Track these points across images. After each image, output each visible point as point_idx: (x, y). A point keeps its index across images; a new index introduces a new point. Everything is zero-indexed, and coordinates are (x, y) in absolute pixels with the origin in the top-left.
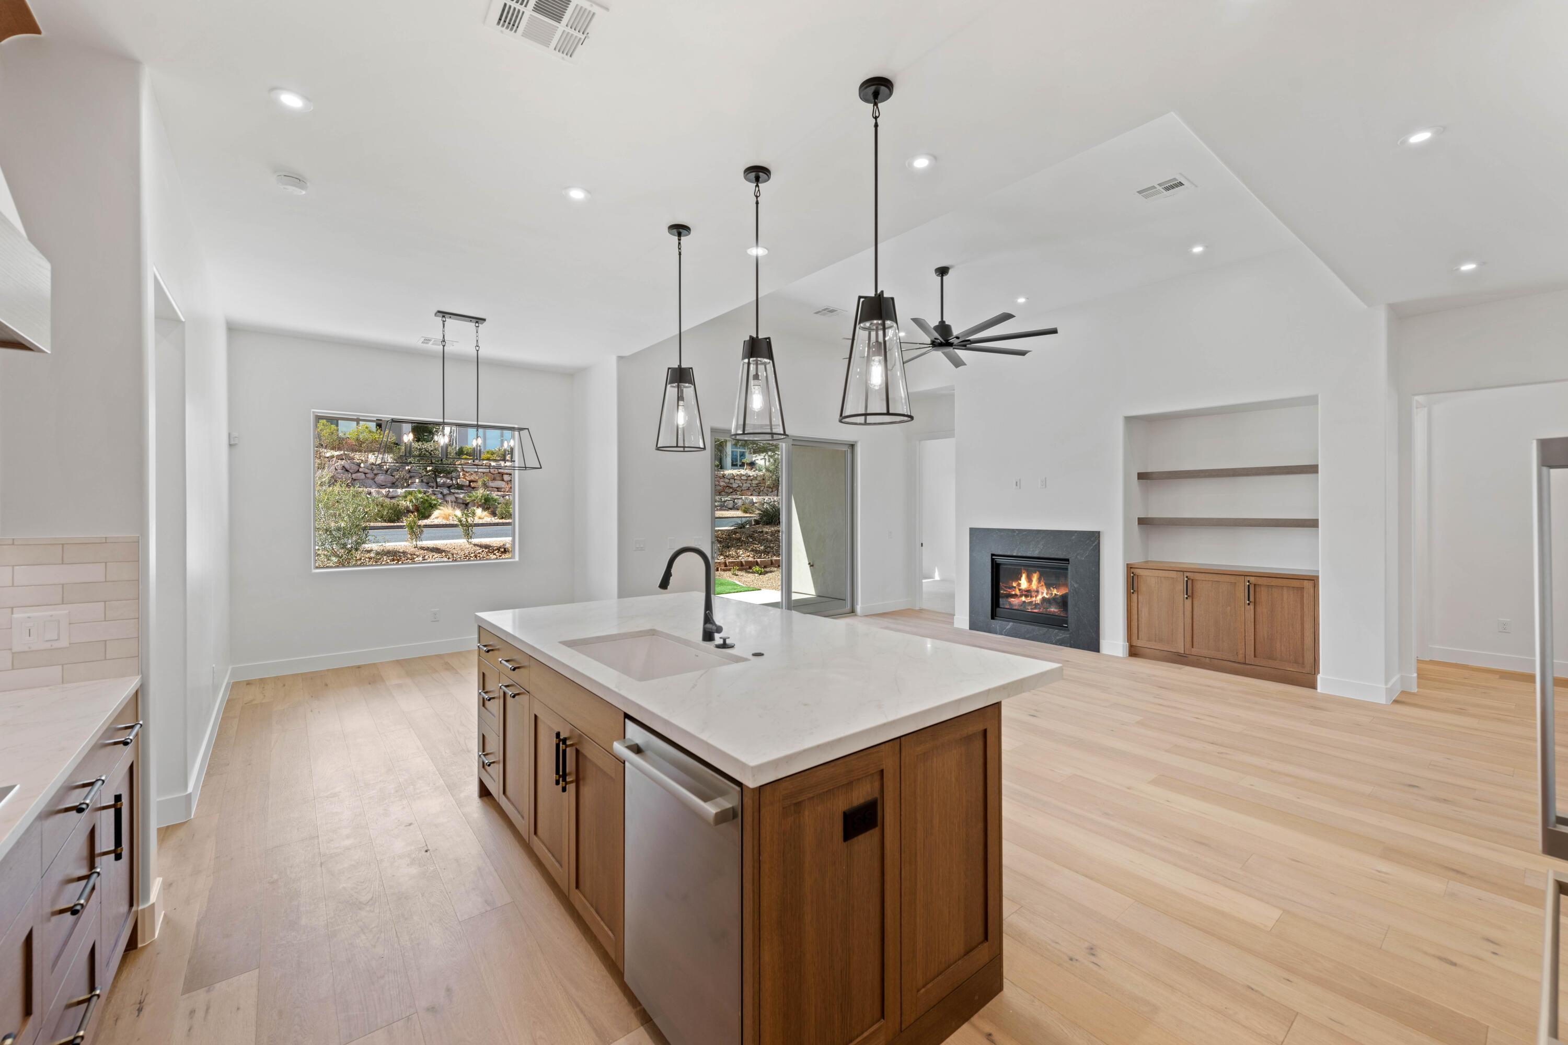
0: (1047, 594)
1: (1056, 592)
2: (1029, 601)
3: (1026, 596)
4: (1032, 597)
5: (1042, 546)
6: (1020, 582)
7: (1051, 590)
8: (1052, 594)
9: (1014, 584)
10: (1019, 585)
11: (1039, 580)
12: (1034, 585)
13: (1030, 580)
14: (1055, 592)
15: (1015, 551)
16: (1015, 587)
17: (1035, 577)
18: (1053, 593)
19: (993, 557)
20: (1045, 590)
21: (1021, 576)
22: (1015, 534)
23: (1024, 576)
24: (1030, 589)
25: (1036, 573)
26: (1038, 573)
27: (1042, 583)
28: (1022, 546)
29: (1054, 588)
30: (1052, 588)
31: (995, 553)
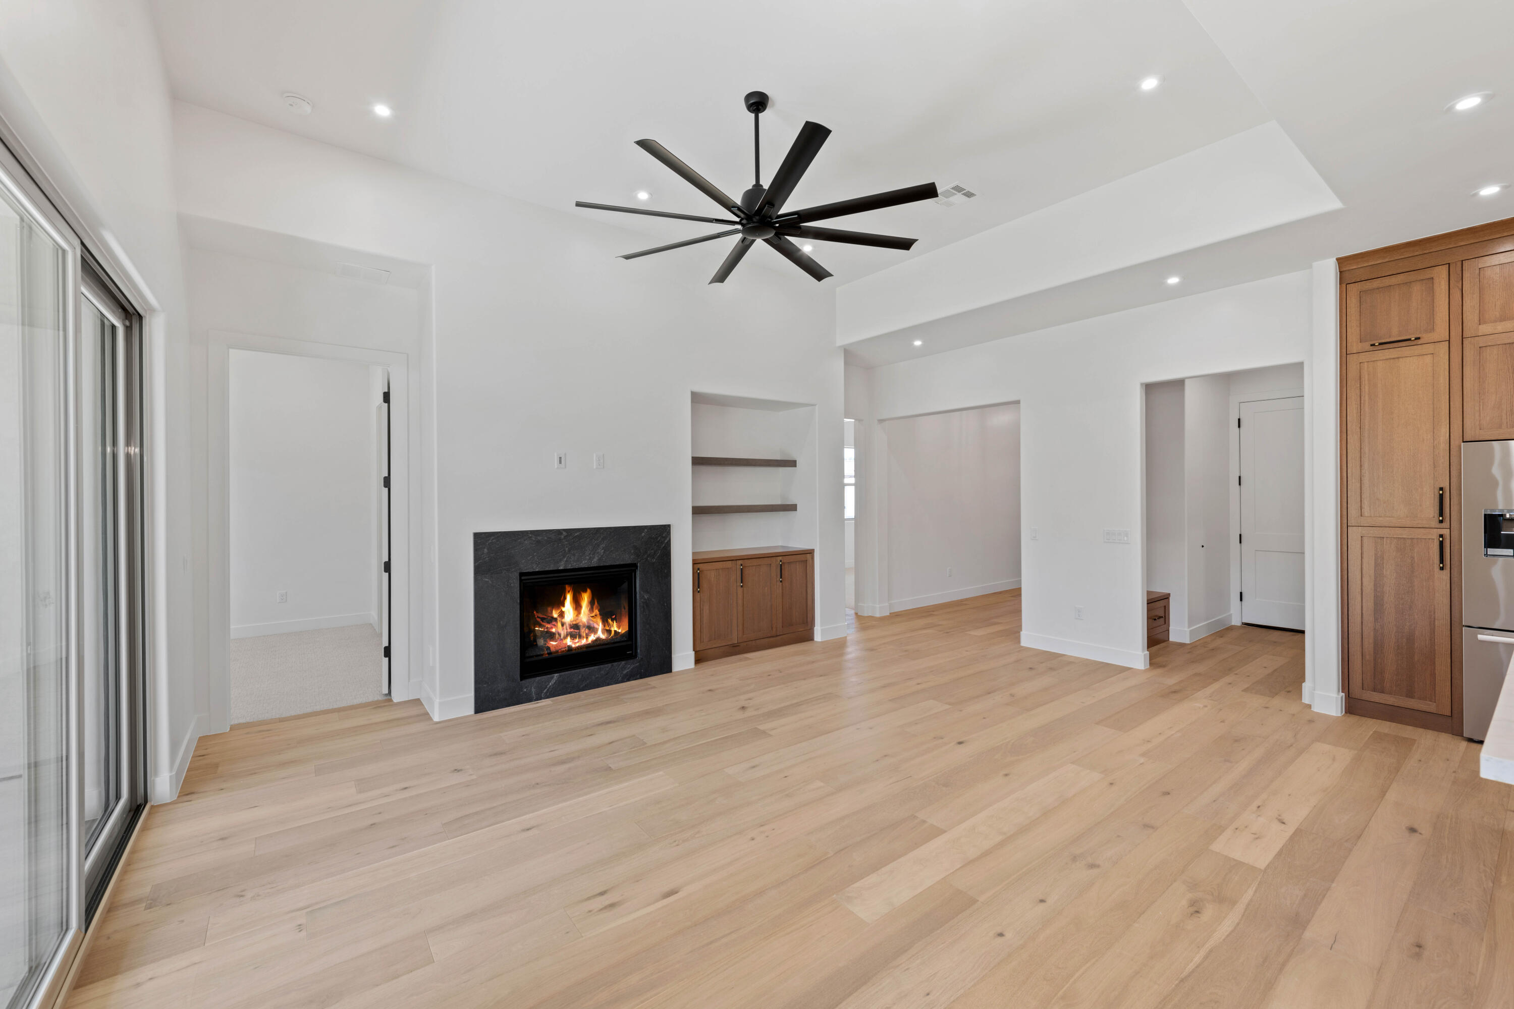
0: (603, 633)
1: (616, 629)
2: (577, 645)
3: (573, 637)
4: (580, 637)
5: (603, 551)
6: (563, 609)
7: (609, 625)
8: (609, 631)
9: (555, 615)
10: (562, 614)
11: (591, 603)
12: (584, 613)
13: (577, 605)
14: (614, 627)
15: (563, 563)
16: (556, 619)
17: (586, 598)
18: (613, 629)
19: (523, 578)
20: (601, 624)
21: (565, 598)
22: (564, 537)
23: (569, 597)
24: (577, 622)
25: (585, 591)
26: (589, 591)
27: (596, 612)
28: (574, 555)
29: (612, 620)
30: (610, 621)
31: (527, 569)
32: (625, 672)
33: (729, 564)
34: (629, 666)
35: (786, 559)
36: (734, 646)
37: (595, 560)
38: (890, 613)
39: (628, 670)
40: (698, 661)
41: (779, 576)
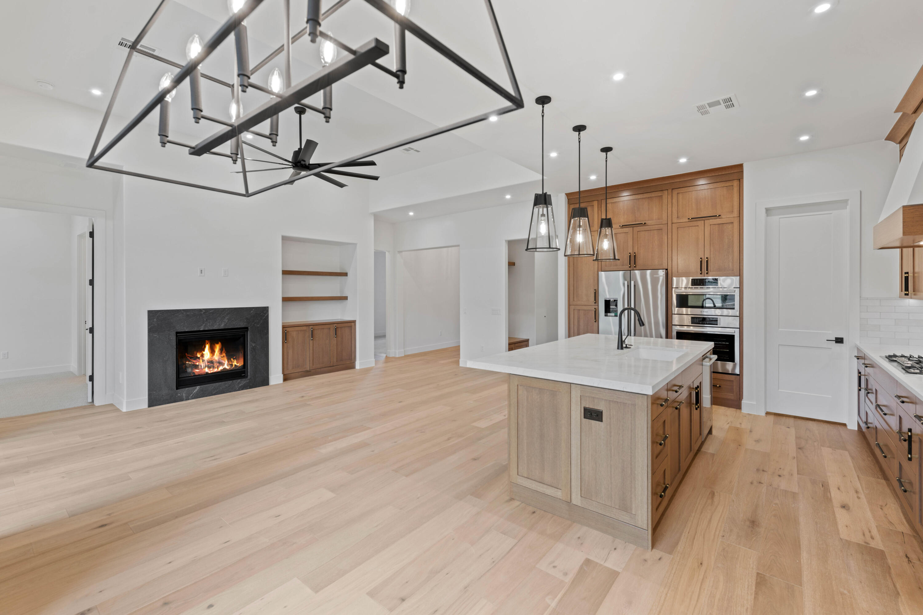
0: (228, 365)
1: (236, 364)
2: (212, 372)
3: (209, 367)
4: (214, 367)
5: (227, 320)
6: (204, 353)
7: (231, 361)
8: (232, 365)
9: (199, 355)
10: (202, 356)
11: (221, 351)
12: (217, 355)
13: (212, 351)
14: (235, 363)
15: (202, 327)
16: (199, 358)
17: (218, 348)
18: (234, 364)
19: (178, 335)
20: (226, 361)
21: (205, 347)
22: (202, 313)
23: (207, 346)
24: (212, 360)
25: (218, 343)
26: (220, 343)
27: (224, 354)
28: (210, 322)
29: (234, 359)
30: (232, 359)
31: (180, 330)
32: (240, 385)
33: (305, 328)
34: (243, 382)
35: (339, 326)
36: (307, 371)
37: (223, 325)
38: (405, 355)
39: (242, 384)
40: (285, 379)
41: (335, 335)
